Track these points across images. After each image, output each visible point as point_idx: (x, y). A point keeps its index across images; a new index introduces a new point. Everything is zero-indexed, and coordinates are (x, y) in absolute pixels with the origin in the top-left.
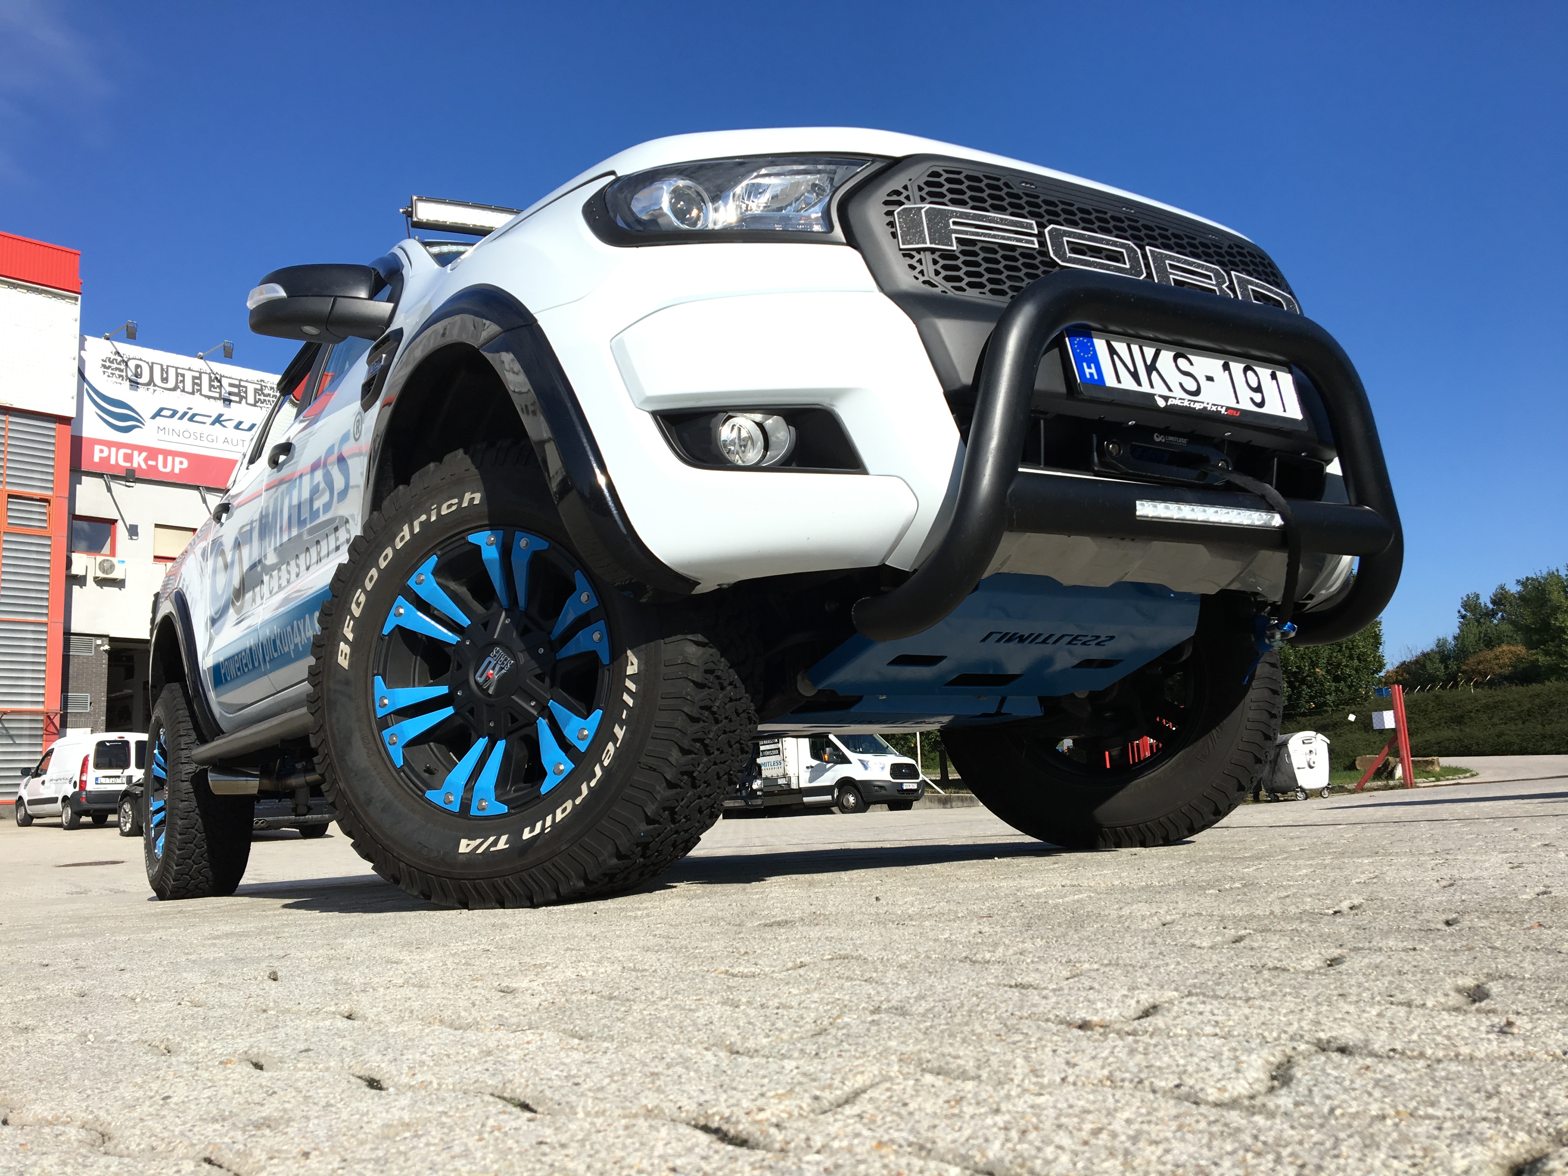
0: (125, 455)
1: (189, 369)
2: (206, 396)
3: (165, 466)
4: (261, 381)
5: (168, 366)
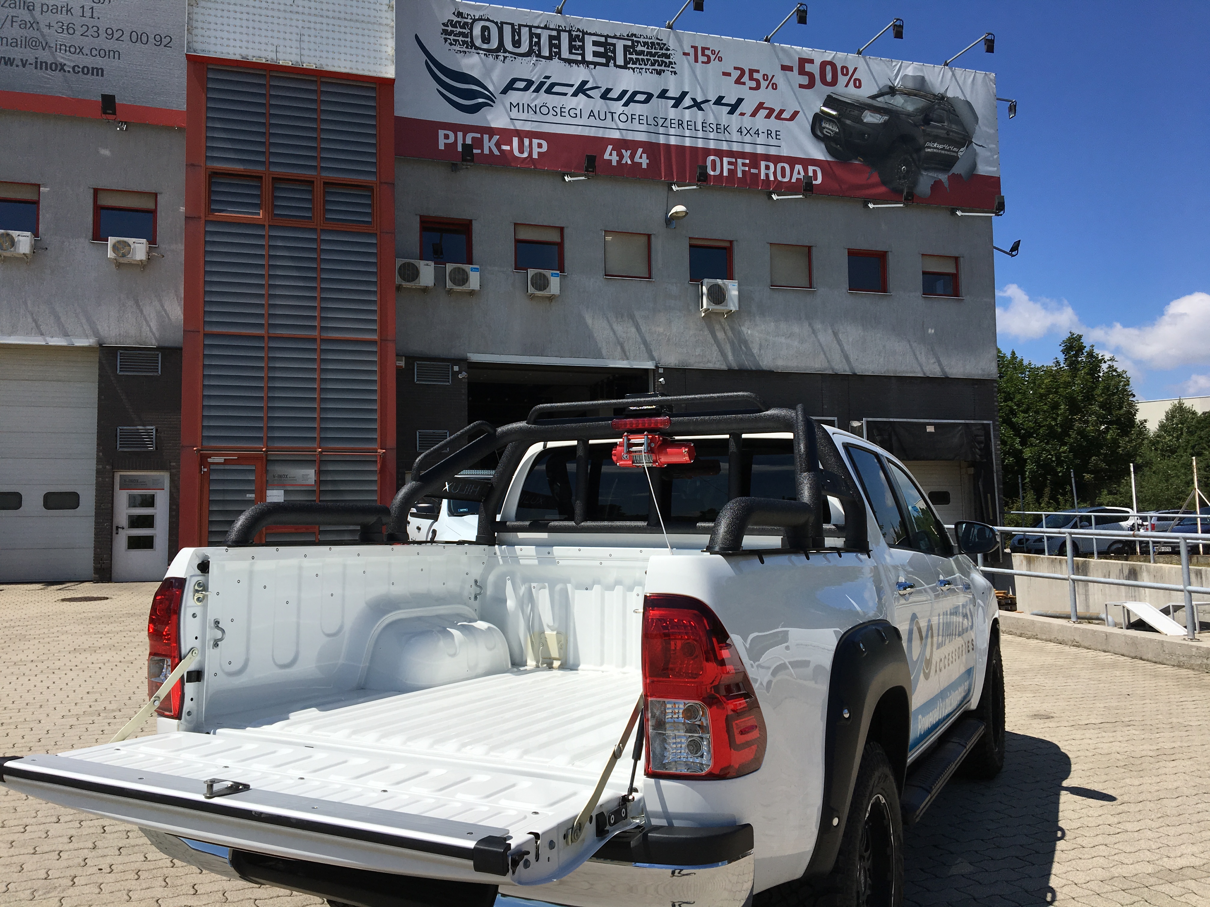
0: (473, 139)
1: (546, 28)
2: (566, 60)
3: (521, 151)
4: (633, 35)
5: (520, 26)
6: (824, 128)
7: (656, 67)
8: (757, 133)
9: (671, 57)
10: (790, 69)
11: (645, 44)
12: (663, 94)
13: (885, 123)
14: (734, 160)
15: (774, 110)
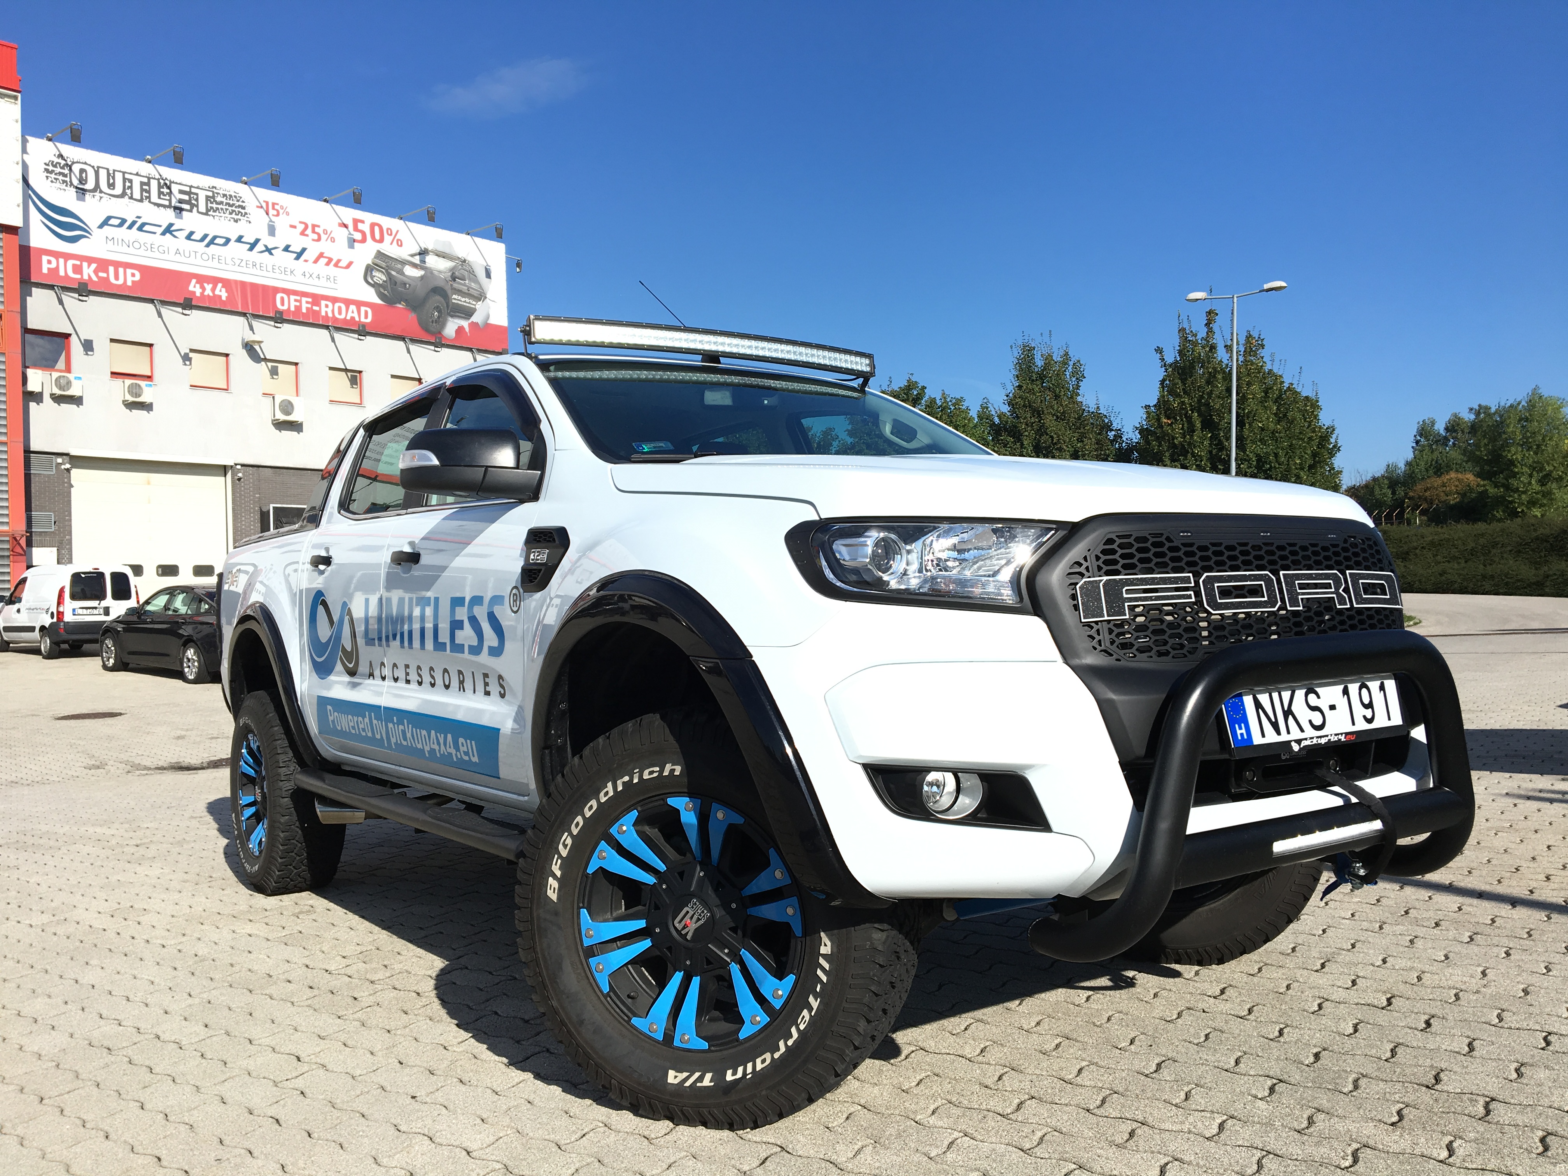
0: (74, 265)
1: (137, 174)
2: (155, 204)
3: (117, 278)
4: (213, 187)
5: (114, 171)
6: (375, 276)
7: (233, 216)
8: (319, 277)
9: (246, 209)
10: (346, 226)
11: (224, 195)
12: (239, 239)
13: (422, 277)
15: (332, 259)
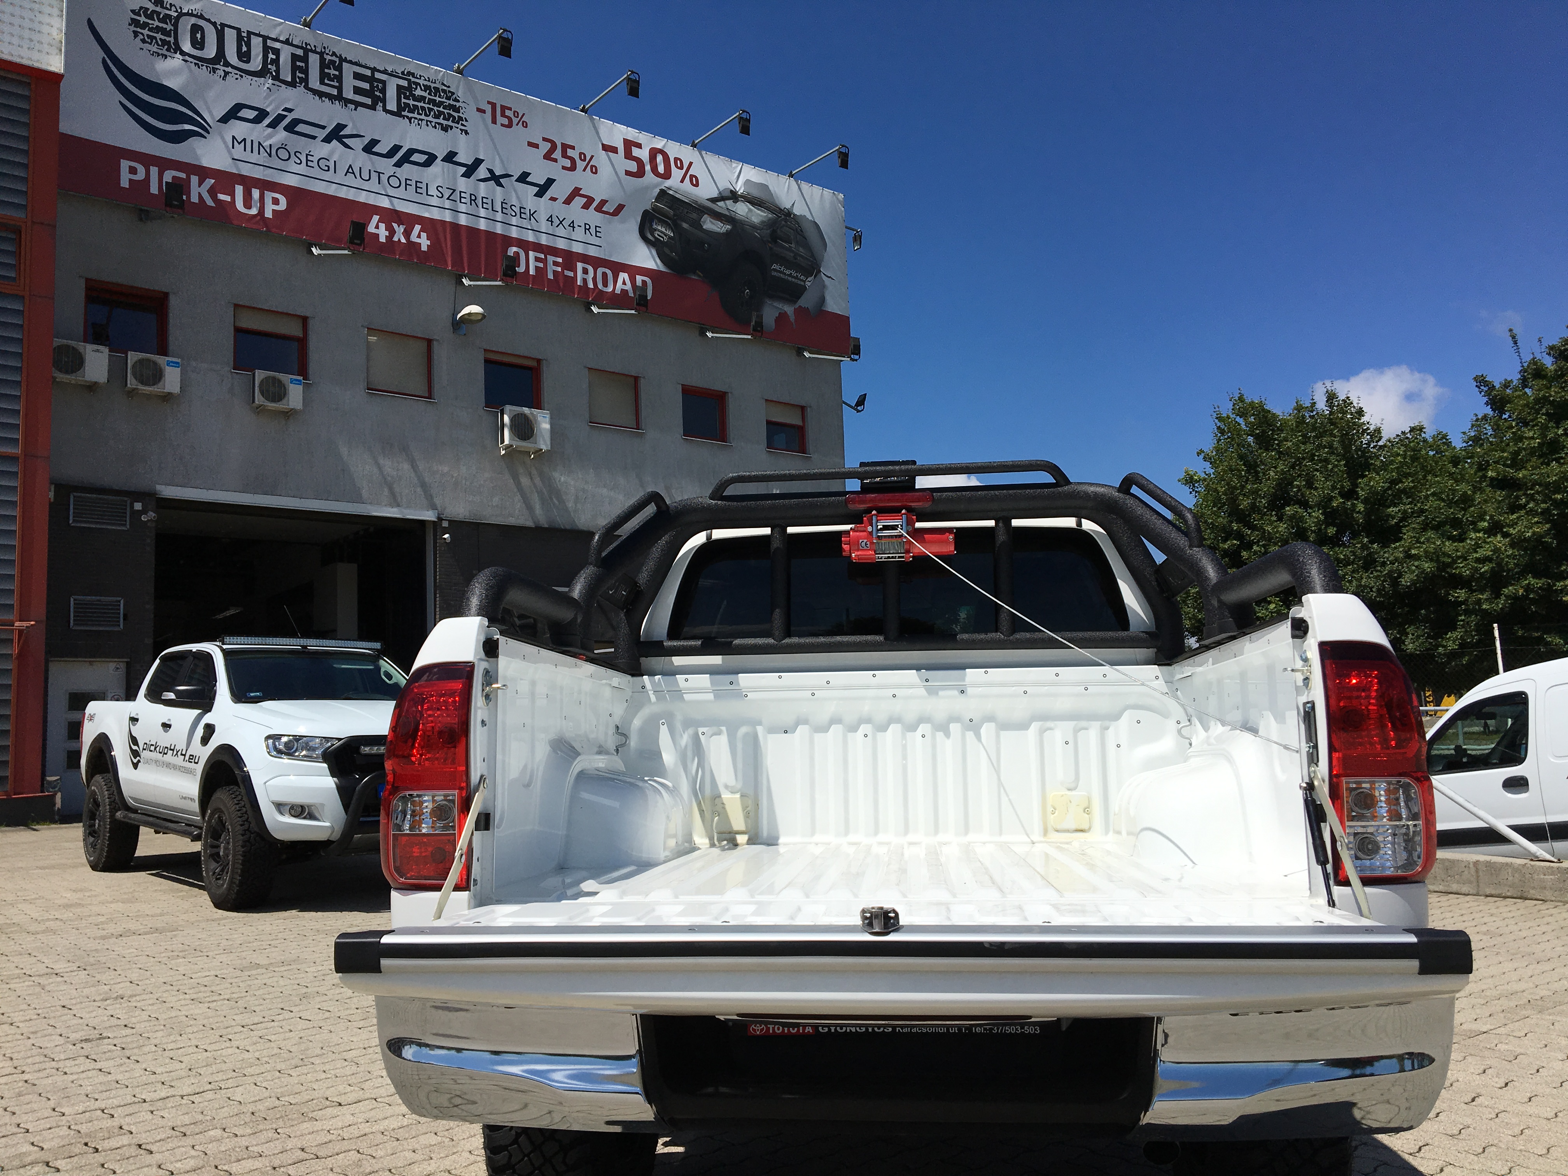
0: (175, 179)
1: (287, 42)
3: (248, 204)
4: (409, 73)
5: (249, 33)
6: (656, 230)
7: (441, 121)
8: (572, 225)
9: (461, 111)
10: (614, 150)
11: (427, 88)
12: (450, 157)
13: (727, 234)
14: (543, 256)
15: (594, 200)
